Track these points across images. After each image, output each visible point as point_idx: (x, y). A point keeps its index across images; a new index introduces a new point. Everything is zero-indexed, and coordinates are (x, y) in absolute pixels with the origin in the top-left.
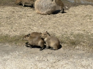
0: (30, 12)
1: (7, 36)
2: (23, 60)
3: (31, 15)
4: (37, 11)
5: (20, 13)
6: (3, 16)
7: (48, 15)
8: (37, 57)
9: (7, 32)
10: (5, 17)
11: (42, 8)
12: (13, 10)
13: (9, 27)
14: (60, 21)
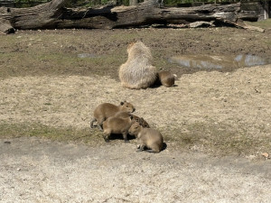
0: (111, 85)
1: (70, 129)
2: (99, 171)
3: (112, 90)
4: (123, 83)
5: (94, 88)
6: (64, 92)
7: (142, 90)
8: (124, 166)
9: (70, 122)
10: (68, 94)
11: (131, 78)
12: (81, 82)
13: (74, 112)
14: (163, 100)
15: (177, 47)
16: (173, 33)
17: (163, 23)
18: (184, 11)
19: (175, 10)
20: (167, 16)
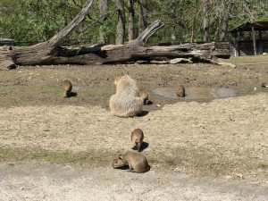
0: (102, 114)
1: (67, 153)
2: (93, 190)
3: (103, 118)
4: (113, 112)
5: (87, 116)
6: (61, 120)
7: (130, 119)
8: (115, 185)
9: (67, 147)
10: (64, 122)
12: (76, 111)
13: (70, 138)
14: (148, 127)
15: (160, 81)
16: (156, 69)
17: (147, 59)
18: (165, 49)
19: (157, 49)
20: (150, 53)
